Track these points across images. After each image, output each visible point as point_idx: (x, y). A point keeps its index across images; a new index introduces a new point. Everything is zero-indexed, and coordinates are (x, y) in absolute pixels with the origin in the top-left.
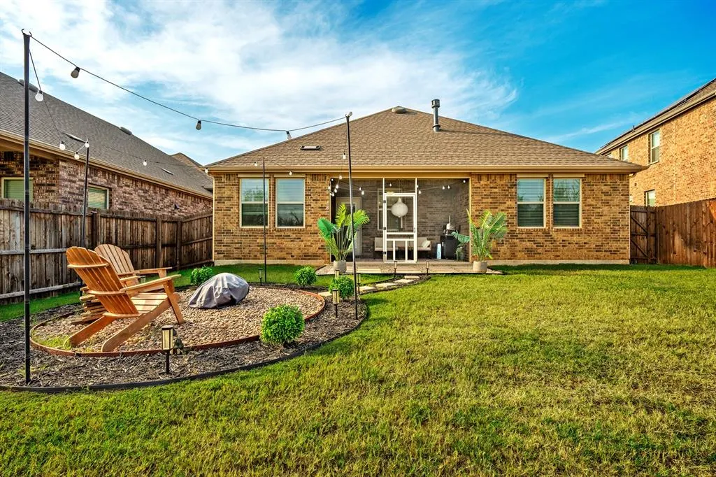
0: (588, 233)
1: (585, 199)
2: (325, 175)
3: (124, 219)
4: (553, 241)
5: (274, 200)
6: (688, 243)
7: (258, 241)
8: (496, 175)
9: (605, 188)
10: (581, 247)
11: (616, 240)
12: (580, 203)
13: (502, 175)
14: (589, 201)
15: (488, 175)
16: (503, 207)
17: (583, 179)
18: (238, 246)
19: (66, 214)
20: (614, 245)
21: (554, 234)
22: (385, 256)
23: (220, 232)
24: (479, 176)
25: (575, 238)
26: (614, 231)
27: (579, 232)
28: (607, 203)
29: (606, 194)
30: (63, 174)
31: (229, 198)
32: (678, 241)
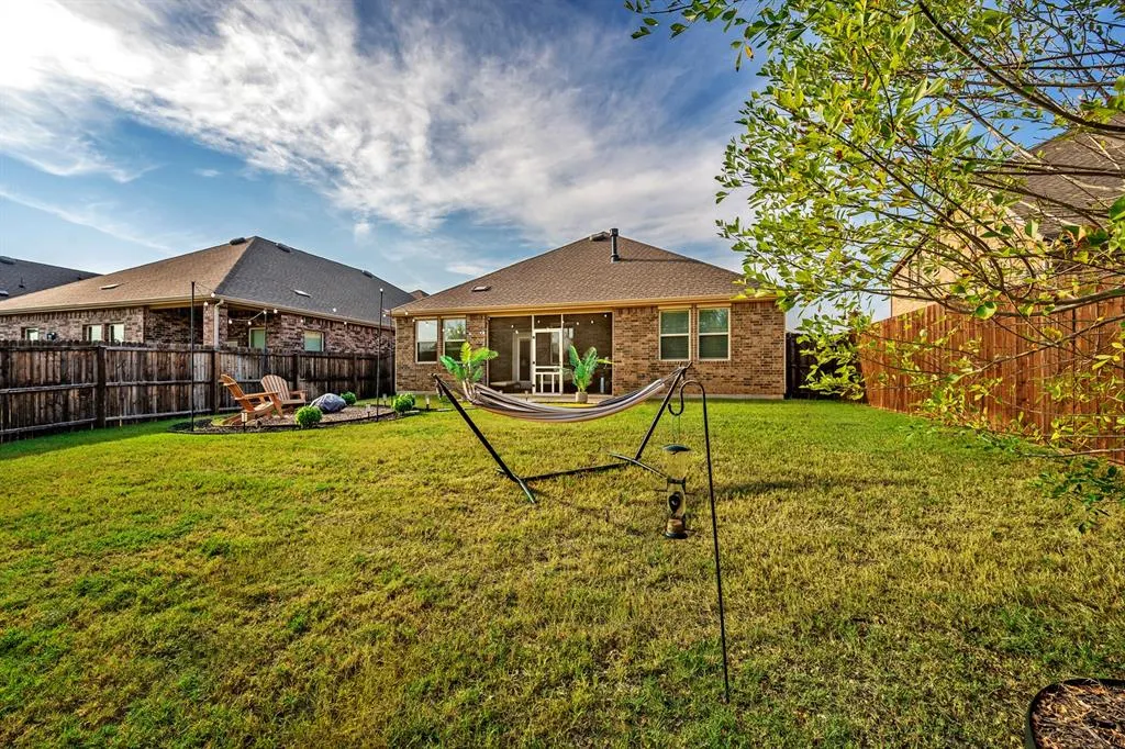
0: (735, 365)
1: (732, 331)
2: (481, 315)
3: (322, 357)
4: (696, 374)
5: (442, 339)
7: (429, 374)
8: (636, 308)
9: (755, 318)
11: (767, 373)
12: (729, 333)
13: (643, 308)
14: (741, 332)
15: (629, 309)
16: (643, 340)
17: (732, 307)
19: (273, 355)
20: (766, 379)
21: (697, 367)
22: (534, 389)
23: (401, 368)
24: (620, 310)
25: (721, 371)
26: (766, 364)
27: (725, 365)
28: (757, 333)
29: (756, 323)
30: (285, 324)
31: (407, 338)
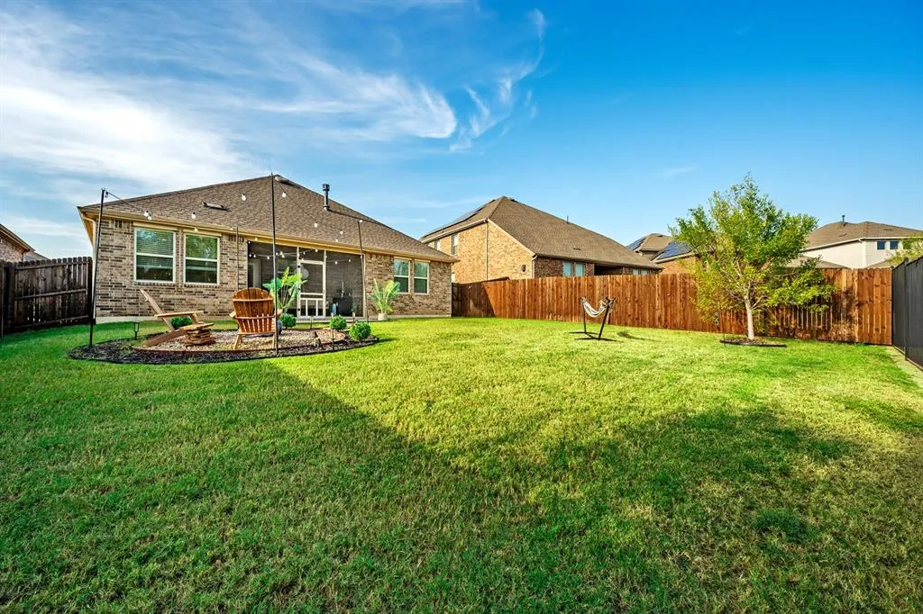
0: (432, 298)
1: (431, 276)
2: (242, 237)
4: (414, 303)
5: (182, 256)
6: (476, 305)
7: (161, 296)
8: (382, 255)
9: (440, 271)
10: (429, 307)
11: (445, 303)
12: (428, 278)
13: (385, 255)
14: (433, 278)
15: (377, 255)
16: (385, 278)
17: (430, 264)
18: (132, 301)
20: (444, 306)
21: (414, 298)
24: (371, 254)
25: (426, 301)
26: (444, 298)
27: (427, 297)
28: (441, 280)
29: (441, 274)
31: (120, 247)
32: (472, 304)
